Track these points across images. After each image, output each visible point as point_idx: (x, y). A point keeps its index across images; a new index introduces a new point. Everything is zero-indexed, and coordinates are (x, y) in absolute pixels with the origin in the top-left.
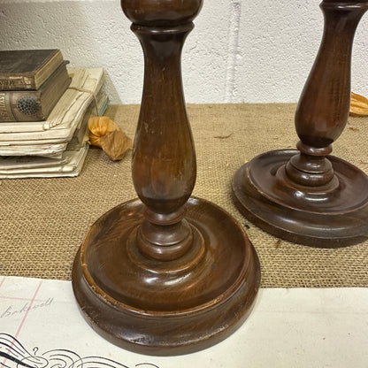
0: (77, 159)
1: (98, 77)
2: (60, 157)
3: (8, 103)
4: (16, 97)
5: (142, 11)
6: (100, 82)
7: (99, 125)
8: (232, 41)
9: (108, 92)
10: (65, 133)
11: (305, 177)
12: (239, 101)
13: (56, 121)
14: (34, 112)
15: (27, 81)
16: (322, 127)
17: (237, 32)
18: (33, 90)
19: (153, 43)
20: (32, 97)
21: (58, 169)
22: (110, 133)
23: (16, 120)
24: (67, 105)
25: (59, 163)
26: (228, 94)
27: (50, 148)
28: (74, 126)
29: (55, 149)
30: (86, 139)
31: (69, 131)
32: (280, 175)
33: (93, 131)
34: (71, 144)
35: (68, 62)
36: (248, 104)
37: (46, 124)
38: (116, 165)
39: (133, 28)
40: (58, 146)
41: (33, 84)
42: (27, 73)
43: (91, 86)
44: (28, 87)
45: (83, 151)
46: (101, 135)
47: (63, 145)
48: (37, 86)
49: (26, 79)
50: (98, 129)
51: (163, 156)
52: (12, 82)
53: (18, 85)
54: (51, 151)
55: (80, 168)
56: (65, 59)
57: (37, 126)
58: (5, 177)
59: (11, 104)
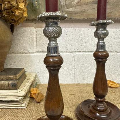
1: (34, 75)
2: (21, 101)
3: (8, 84)
4: (10, 82)
5: (49, 64)
6: (35, 77)
8: (73, 66)
9: (37, 80)
10: (24, 93)
11: (98, 108)
12: (77, 83)
13: (21, 89)
16: (101, 92)
17: (75, 63)
18: (16, 80)
19: (51, 71)
20: (15, 82)
21: (20, 105)
22: (37, 93)
23: (9, 89)
24: (25, 84)
25: (21, 103)
26: (73, 81)
27: (18, 98)
28: (26, 91)
29: (20, 98)
31: (25, 92)
32: (91, 108)
33: (32, 93)
34: (25, 97)
35: (26, 71)
36: (79, 84)
38: (38, 104)
39: (46, 67)
40: (21, 97)
41: (16, 78)
42: (15, 75)
44: (14, 79)
47: (23, 97)
48: (17, 79)
49: (14, 77)
50: (33, 92)
51: (54, 101)
52: (10, 78)
53: (12, 79)
54: (19, 99)
55: (27, 105)
56: (25, 71)
57: (15, 91)
58: (3, 108)
59: (9, 85)
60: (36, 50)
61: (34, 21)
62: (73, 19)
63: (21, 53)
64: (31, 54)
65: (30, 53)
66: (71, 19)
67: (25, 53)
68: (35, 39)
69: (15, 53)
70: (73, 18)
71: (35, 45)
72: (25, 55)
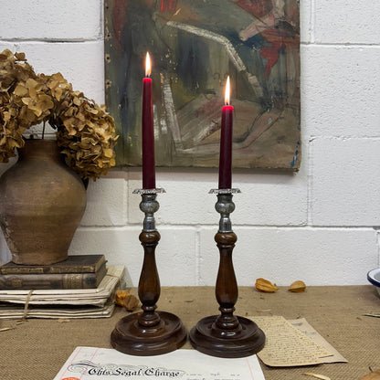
0: (110, 309)
1: (122, 270)
2: (102, 306)
3: (81, 279)
4: (85, 276)
5: (144, 240)
7: (121, 293)
8: (197, 251)
10: (107, 294)
12: (204, 285)
13: (102, 289)
14: (93, 284)
15: (92, 268)
18: (94, 273)
20: (93, 276)
21: (100, 313)
22: (128, 297)
23: (83, 288)
24: (106, 282)
25: (102, 309)
26: (197, 281)
28: (111, 291)
30: (114, 300)
33: (119, 296)
34: (109, 300)
35: (107, 262)
37: (97, 290)
40: (103, 300)
41: (94, 270)
42: (92, 265)
43: (118, 274)
44: (92, 271)
45: (113, 306)
46: (122, 298)
47: (105, 300)
48: (96, 271)
50: (121, 295)
52: (84, 269)
53: (87, 271)
55: (111, 313)
56: (106, 260)
57: (94, 291)
59: (83, 280)
60: (126, 220)
61: (124, 168)
62: (196, 167)
63: (96, 226)
64: (117, 229)
65: (114, 226)
66: (191, 166)
67: (106, 226)
68: (125, 200)
69: (85, 226)
70: (195, 165)
71: (125, 211)
72: (104, 229)
